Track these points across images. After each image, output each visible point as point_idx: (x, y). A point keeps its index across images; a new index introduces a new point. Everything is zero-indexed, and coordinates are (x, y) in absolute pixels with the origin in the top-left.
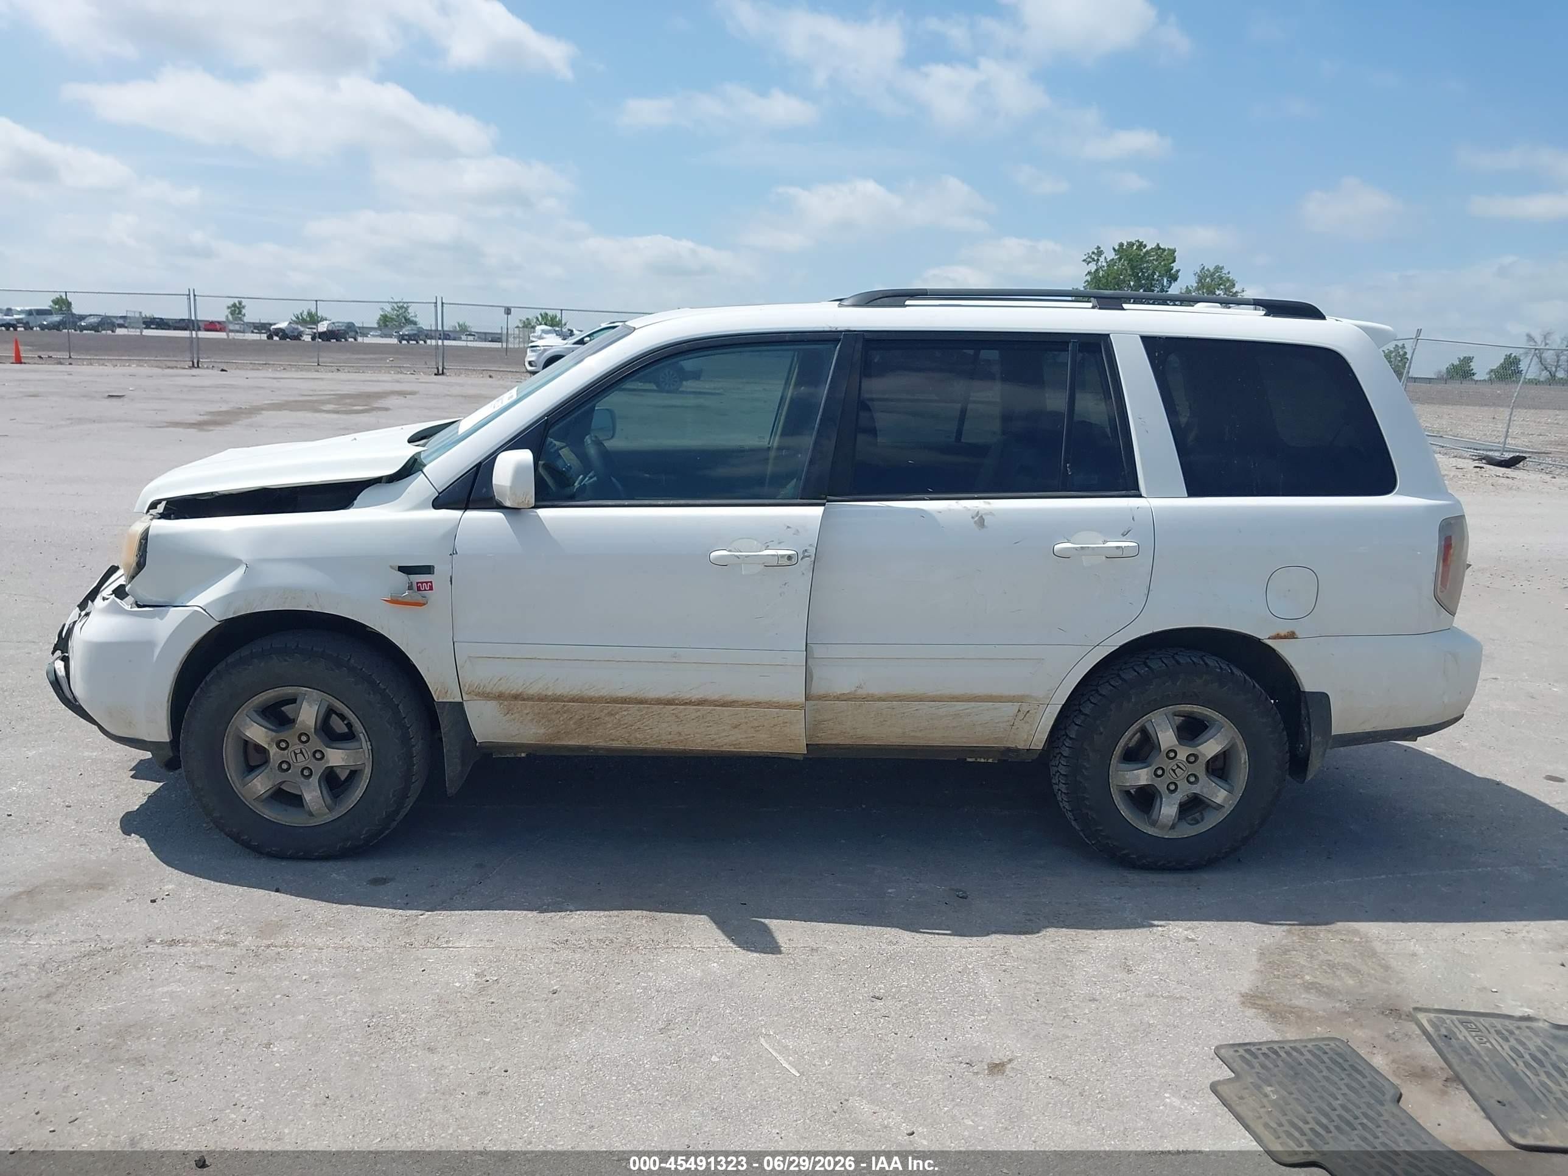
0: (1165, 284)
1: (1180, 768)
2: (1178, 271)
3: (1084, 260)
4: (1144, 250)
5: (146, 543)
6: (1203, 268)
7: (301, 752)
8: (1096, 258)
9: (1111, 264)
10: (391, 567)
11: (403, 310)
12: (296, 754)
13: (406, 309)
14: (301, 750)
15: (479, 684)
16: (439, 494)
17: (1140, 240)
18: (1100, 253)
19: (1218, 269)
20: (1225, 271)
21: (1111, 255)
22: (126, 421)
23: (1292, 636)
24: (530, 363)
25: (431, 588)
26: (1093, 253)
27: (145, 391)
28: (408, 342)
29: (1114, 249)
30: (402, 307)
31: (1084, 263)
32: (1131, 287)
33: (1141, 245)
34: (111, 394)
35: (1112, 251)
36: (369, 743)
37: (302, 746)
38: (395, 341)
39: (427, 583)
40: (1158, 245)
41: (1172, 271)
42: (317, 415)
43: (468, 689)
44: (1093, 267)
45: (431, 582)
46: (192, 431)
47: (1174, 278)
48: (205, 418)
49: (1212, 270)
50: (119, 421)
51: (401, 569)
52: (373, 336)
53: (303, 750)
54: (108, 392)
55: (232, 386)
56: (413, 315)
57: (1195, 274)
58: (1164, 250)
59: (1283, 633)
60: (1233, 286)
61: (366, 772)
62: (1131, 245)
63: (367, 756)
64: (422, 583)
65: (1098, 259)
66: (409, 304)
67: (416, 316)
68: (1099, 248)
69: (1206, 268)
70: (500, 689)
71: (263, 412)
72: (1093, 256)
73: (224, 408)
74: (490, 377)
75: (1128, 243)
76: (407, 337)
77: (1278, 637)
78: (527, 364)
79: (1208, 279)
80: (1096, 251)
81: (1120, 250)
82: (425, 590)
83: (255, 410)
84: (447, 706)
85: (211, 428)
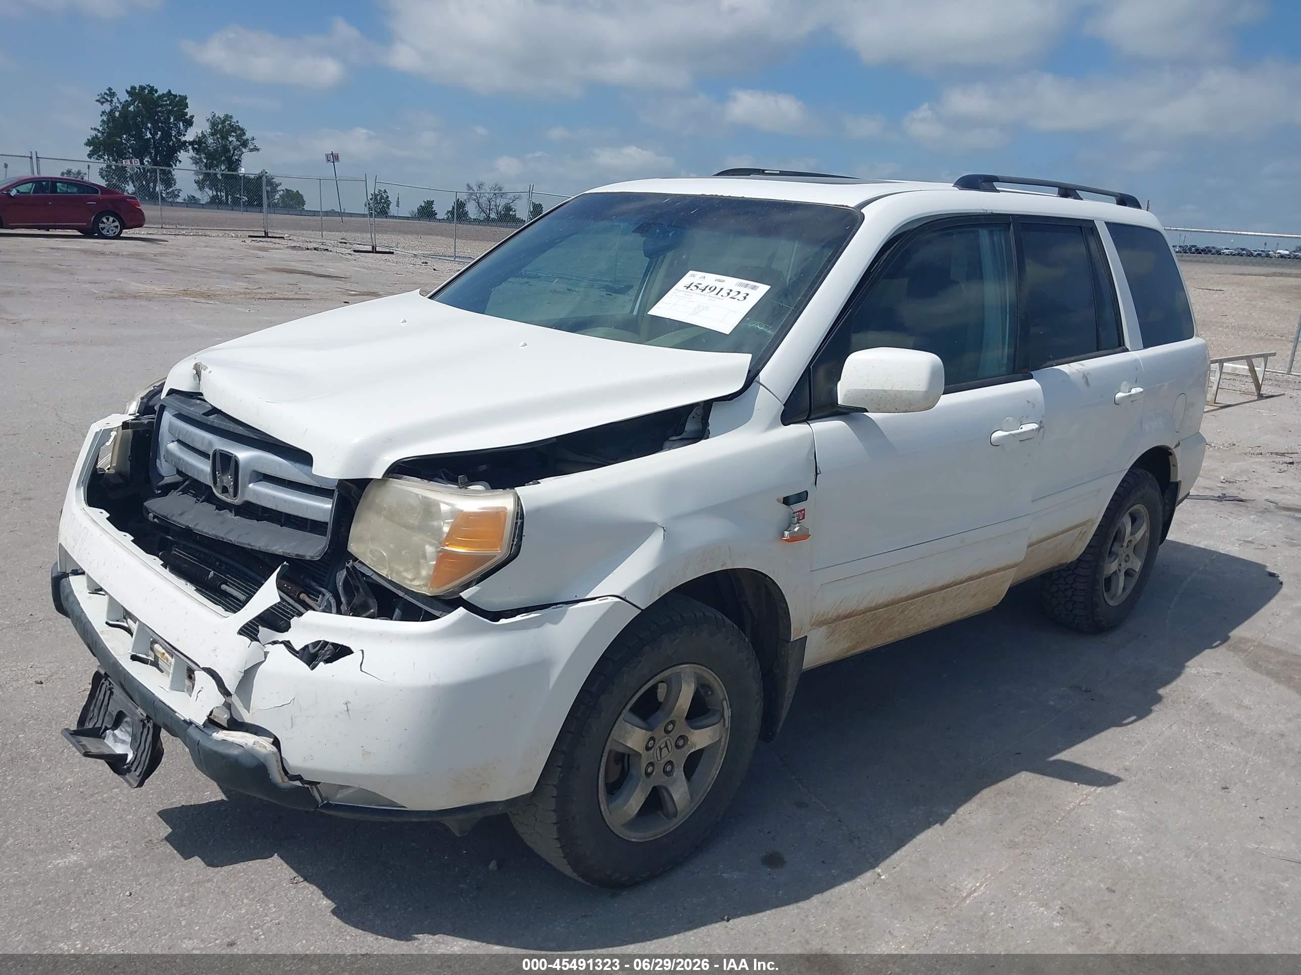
0: (182, 127)
2: (192, 117)
3: (98, 101)
4: (156, 95)
6: (214, 116)
7: (666, 745)
8: (109, 99)
9: (126, 105)
10: (778, 500)
12: (661, 750)
15: (824, 612)
16: (785, 406)
17: (151, 85)
18: (112, 94)
19: (228, 117)
20: (234, 120)
21: (124, 97)
25: (804, 517)
26: (106, 94)
29: (127, 91)
31: (98, 103)
32: (148, 128)
33: (152, 90)
35: (126, 93)
37: (667, 738)
39: (801, 511)
40: (170, 91)
41: (187, 117)
43: (815, 619)
44: (107, 107)
45: (804, 510)
47: (189, 123)
49: (222, 116)
53: (668, 742)
57: (208, 120)
58: (175, 96)
60: (244, 134)
62: (142, 88)
64: (798, 513)
65: (112, 100)
68: (110, 89)
69: (217, 116)
70: (839, 612)
72: (106, 96)
75: (140, 86)
79: (220, 126)
80: (108, 92)
81: (132, 92)
82: (801, 520)
84: (798, 643)
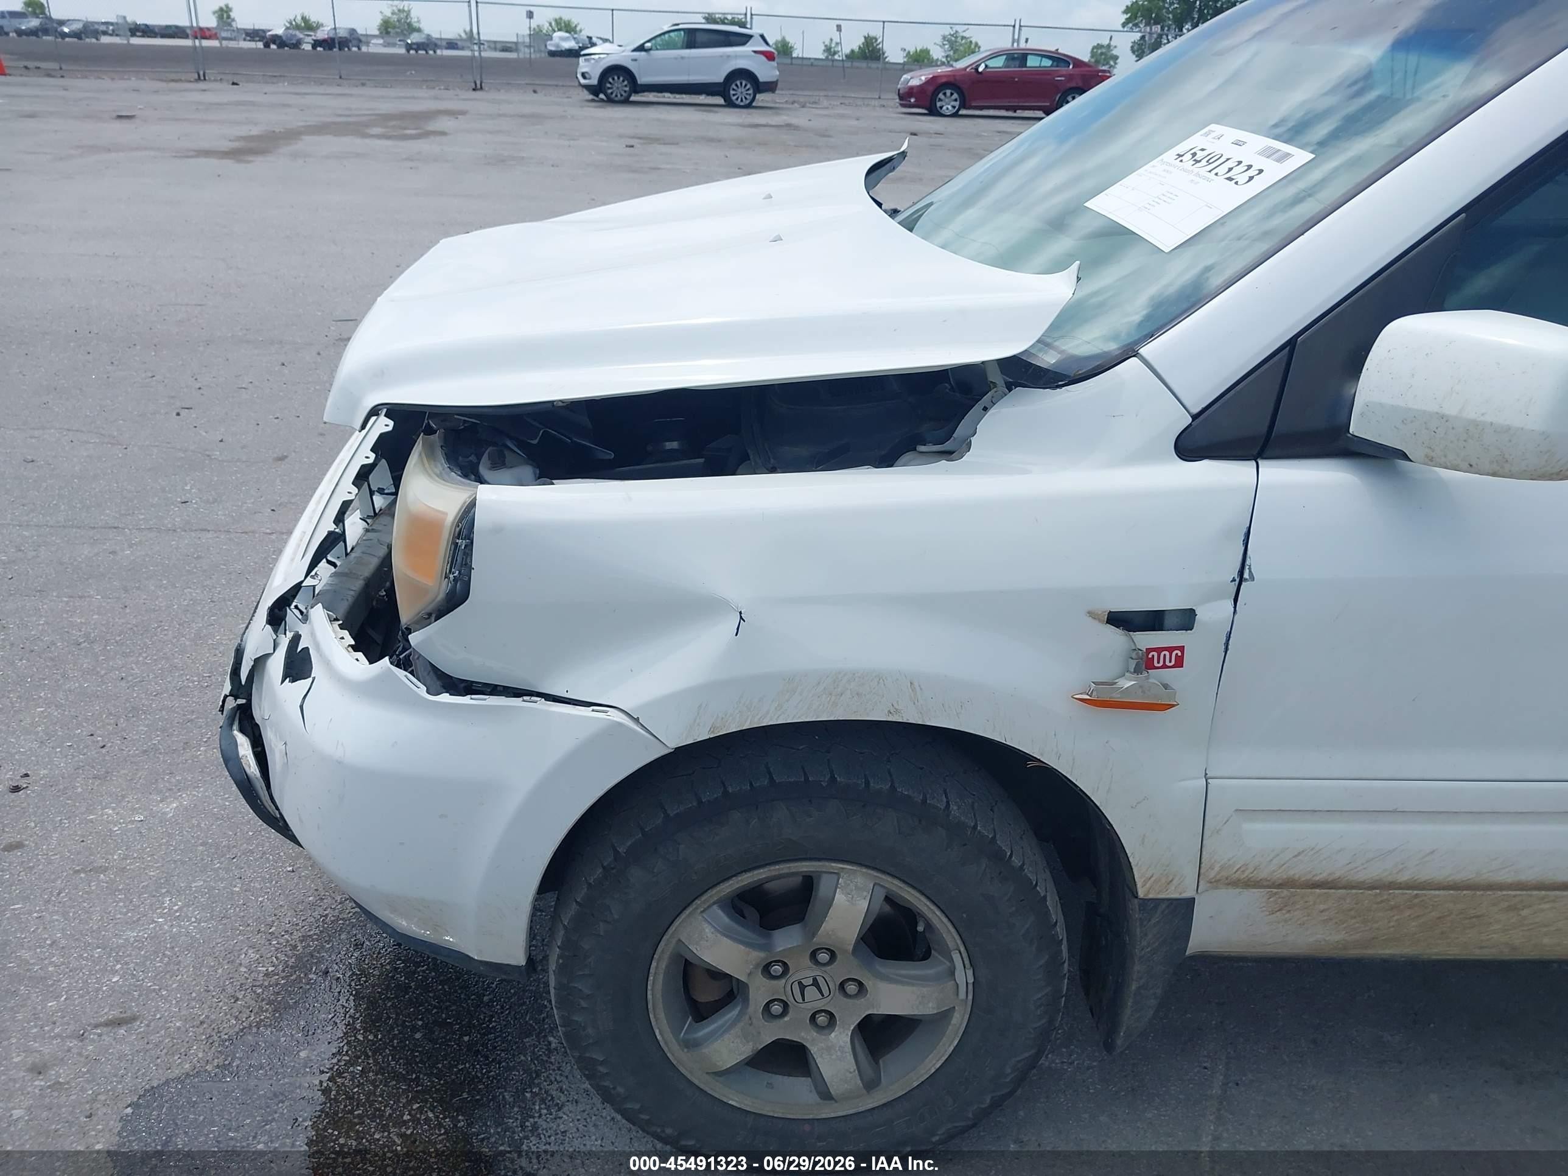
5: (470, 545)
7: (815, 983)
10: (1091, 614)
11: (404, 15)
12: (802, 988)
13: (407, 15)
14: (815, 980)
15: (1246, 865)
16: (1195, 417)
22: (146, 149)
24: (585, 76)
25: (1179, 663)
27: (156, 109)
28: (417, 52)
30: (402, 13)
34: (120, 114)
36: (970, 973)
37: (816, 972)
38: (402, 51)
39: (1171, 650)
42: (367, 141)
43: (1219, 873)
45: (1182, 649)
46: (229, 163)
48: (236, 145)
50: (137, 149)
51: (1118, 620)
52: (377, 44)
53: (820, 980)
54: (114, 111)
55: (253, 104)
56: (416, 21)
61: (954, 1021)
63: (962, 995)
64: (1159, 650)
67: (420, 23)
70: (1291, 873)
71: (303, 137)
73: (255, 131)
76: (414, 47)
78: (580, 76)
82: (1165, 666)
83: (292, 135)
84: (1163, 906)
85: (250, 158)
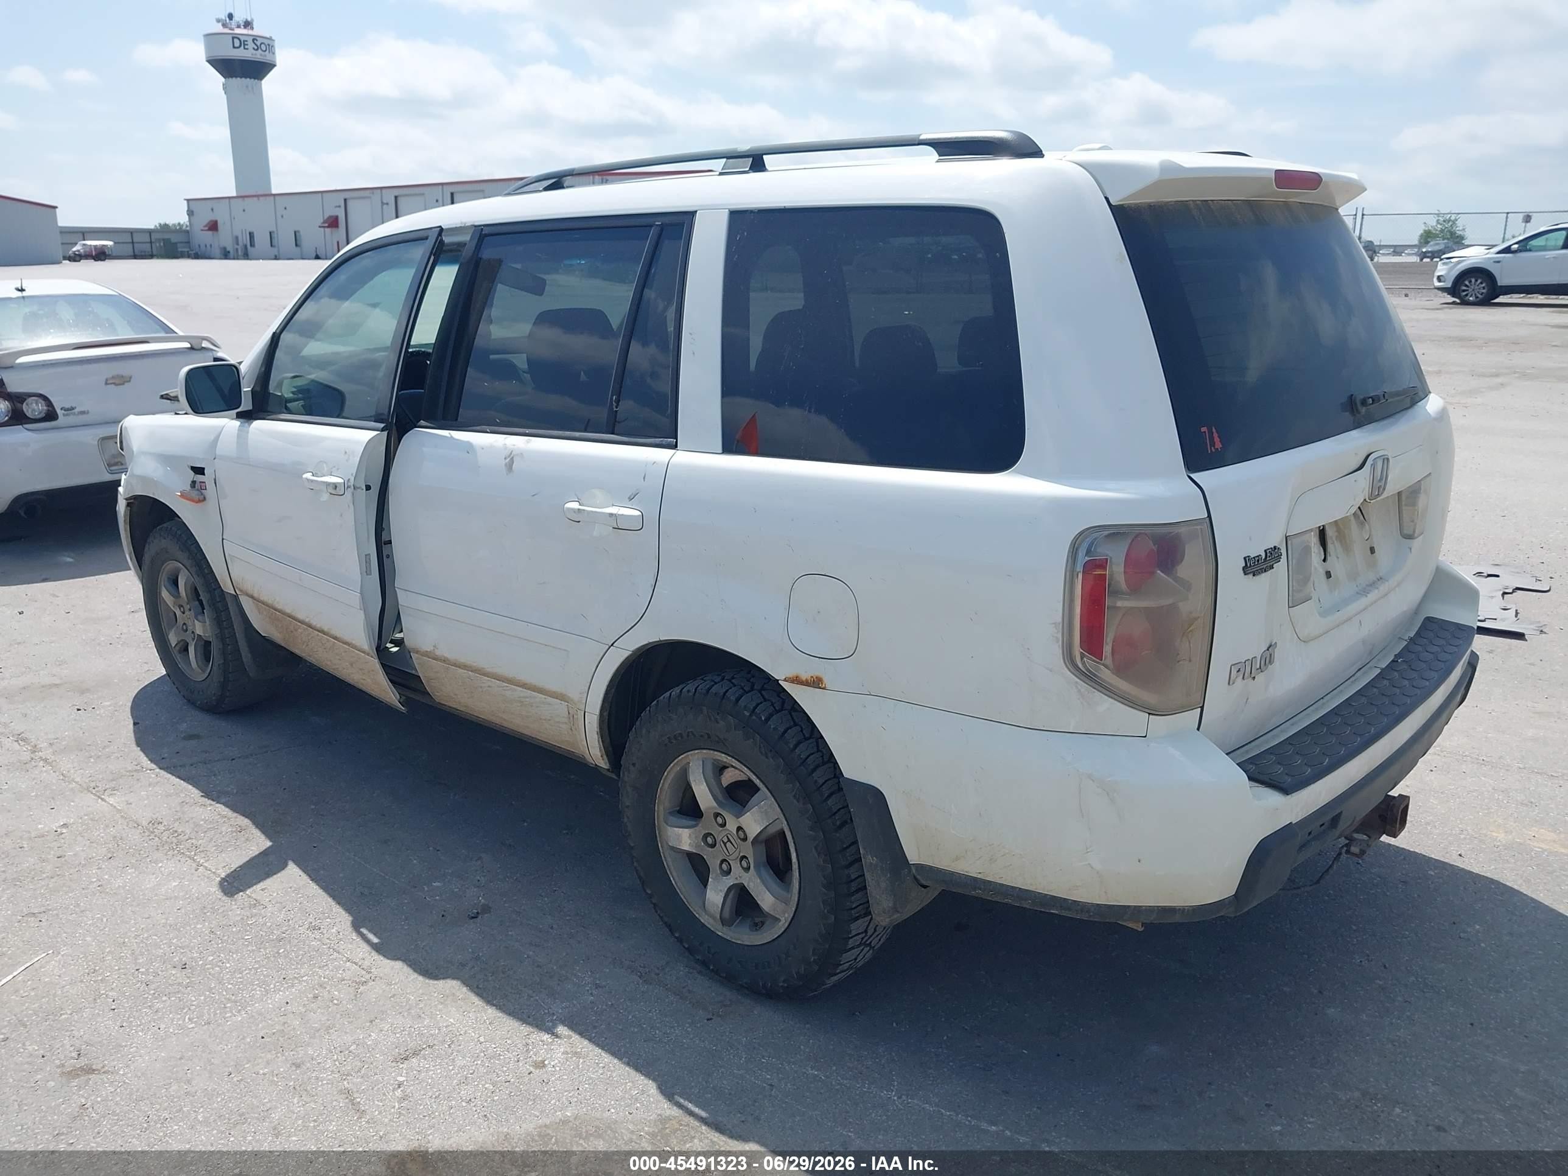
1: (731, 843)
11: (1451, 223)
12: (188, 619)
13: (1454, 222)
14: (190, 617)
23: (816, 683)
24: (1439, 279)
28: (1432, 260)
30: (1449, 221)
38: (1415, 259)
43: (235, 583)
52: (1409, 254)
56: (1461, 228)
59: (804, 676)
66: (1460, 216)
67: (1464, 229)
74: (1406, 295)
76: (1430, 255)
77: (796, 680)
78: (1435, 279)
84: (229, 596)
